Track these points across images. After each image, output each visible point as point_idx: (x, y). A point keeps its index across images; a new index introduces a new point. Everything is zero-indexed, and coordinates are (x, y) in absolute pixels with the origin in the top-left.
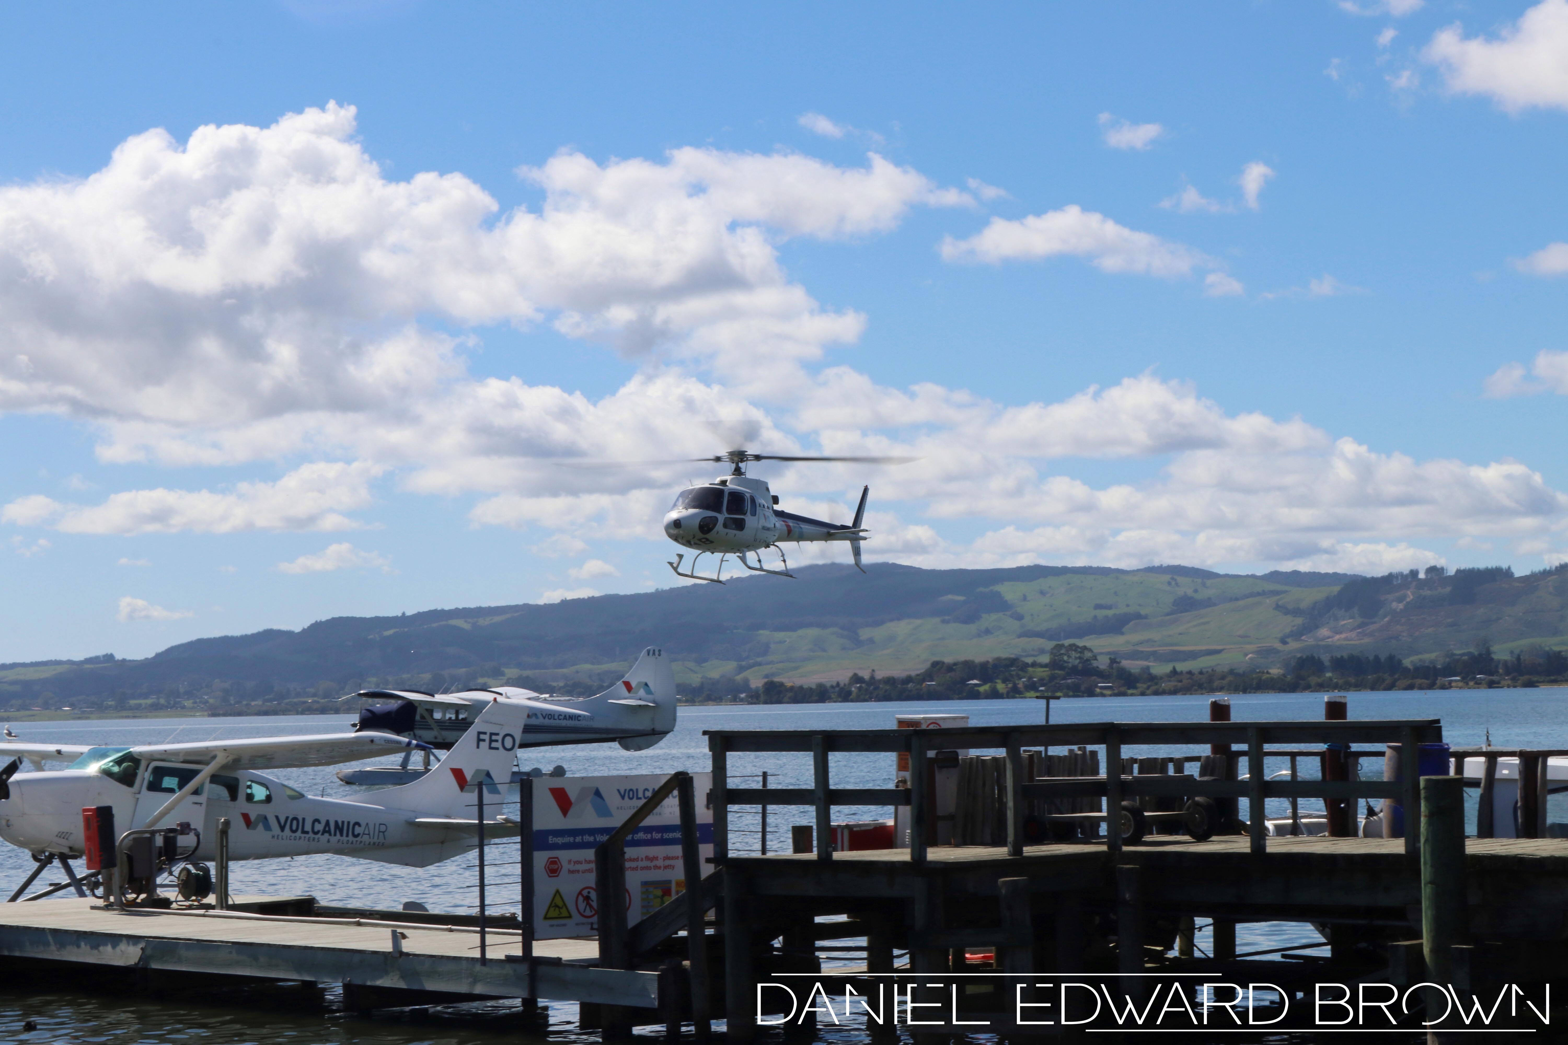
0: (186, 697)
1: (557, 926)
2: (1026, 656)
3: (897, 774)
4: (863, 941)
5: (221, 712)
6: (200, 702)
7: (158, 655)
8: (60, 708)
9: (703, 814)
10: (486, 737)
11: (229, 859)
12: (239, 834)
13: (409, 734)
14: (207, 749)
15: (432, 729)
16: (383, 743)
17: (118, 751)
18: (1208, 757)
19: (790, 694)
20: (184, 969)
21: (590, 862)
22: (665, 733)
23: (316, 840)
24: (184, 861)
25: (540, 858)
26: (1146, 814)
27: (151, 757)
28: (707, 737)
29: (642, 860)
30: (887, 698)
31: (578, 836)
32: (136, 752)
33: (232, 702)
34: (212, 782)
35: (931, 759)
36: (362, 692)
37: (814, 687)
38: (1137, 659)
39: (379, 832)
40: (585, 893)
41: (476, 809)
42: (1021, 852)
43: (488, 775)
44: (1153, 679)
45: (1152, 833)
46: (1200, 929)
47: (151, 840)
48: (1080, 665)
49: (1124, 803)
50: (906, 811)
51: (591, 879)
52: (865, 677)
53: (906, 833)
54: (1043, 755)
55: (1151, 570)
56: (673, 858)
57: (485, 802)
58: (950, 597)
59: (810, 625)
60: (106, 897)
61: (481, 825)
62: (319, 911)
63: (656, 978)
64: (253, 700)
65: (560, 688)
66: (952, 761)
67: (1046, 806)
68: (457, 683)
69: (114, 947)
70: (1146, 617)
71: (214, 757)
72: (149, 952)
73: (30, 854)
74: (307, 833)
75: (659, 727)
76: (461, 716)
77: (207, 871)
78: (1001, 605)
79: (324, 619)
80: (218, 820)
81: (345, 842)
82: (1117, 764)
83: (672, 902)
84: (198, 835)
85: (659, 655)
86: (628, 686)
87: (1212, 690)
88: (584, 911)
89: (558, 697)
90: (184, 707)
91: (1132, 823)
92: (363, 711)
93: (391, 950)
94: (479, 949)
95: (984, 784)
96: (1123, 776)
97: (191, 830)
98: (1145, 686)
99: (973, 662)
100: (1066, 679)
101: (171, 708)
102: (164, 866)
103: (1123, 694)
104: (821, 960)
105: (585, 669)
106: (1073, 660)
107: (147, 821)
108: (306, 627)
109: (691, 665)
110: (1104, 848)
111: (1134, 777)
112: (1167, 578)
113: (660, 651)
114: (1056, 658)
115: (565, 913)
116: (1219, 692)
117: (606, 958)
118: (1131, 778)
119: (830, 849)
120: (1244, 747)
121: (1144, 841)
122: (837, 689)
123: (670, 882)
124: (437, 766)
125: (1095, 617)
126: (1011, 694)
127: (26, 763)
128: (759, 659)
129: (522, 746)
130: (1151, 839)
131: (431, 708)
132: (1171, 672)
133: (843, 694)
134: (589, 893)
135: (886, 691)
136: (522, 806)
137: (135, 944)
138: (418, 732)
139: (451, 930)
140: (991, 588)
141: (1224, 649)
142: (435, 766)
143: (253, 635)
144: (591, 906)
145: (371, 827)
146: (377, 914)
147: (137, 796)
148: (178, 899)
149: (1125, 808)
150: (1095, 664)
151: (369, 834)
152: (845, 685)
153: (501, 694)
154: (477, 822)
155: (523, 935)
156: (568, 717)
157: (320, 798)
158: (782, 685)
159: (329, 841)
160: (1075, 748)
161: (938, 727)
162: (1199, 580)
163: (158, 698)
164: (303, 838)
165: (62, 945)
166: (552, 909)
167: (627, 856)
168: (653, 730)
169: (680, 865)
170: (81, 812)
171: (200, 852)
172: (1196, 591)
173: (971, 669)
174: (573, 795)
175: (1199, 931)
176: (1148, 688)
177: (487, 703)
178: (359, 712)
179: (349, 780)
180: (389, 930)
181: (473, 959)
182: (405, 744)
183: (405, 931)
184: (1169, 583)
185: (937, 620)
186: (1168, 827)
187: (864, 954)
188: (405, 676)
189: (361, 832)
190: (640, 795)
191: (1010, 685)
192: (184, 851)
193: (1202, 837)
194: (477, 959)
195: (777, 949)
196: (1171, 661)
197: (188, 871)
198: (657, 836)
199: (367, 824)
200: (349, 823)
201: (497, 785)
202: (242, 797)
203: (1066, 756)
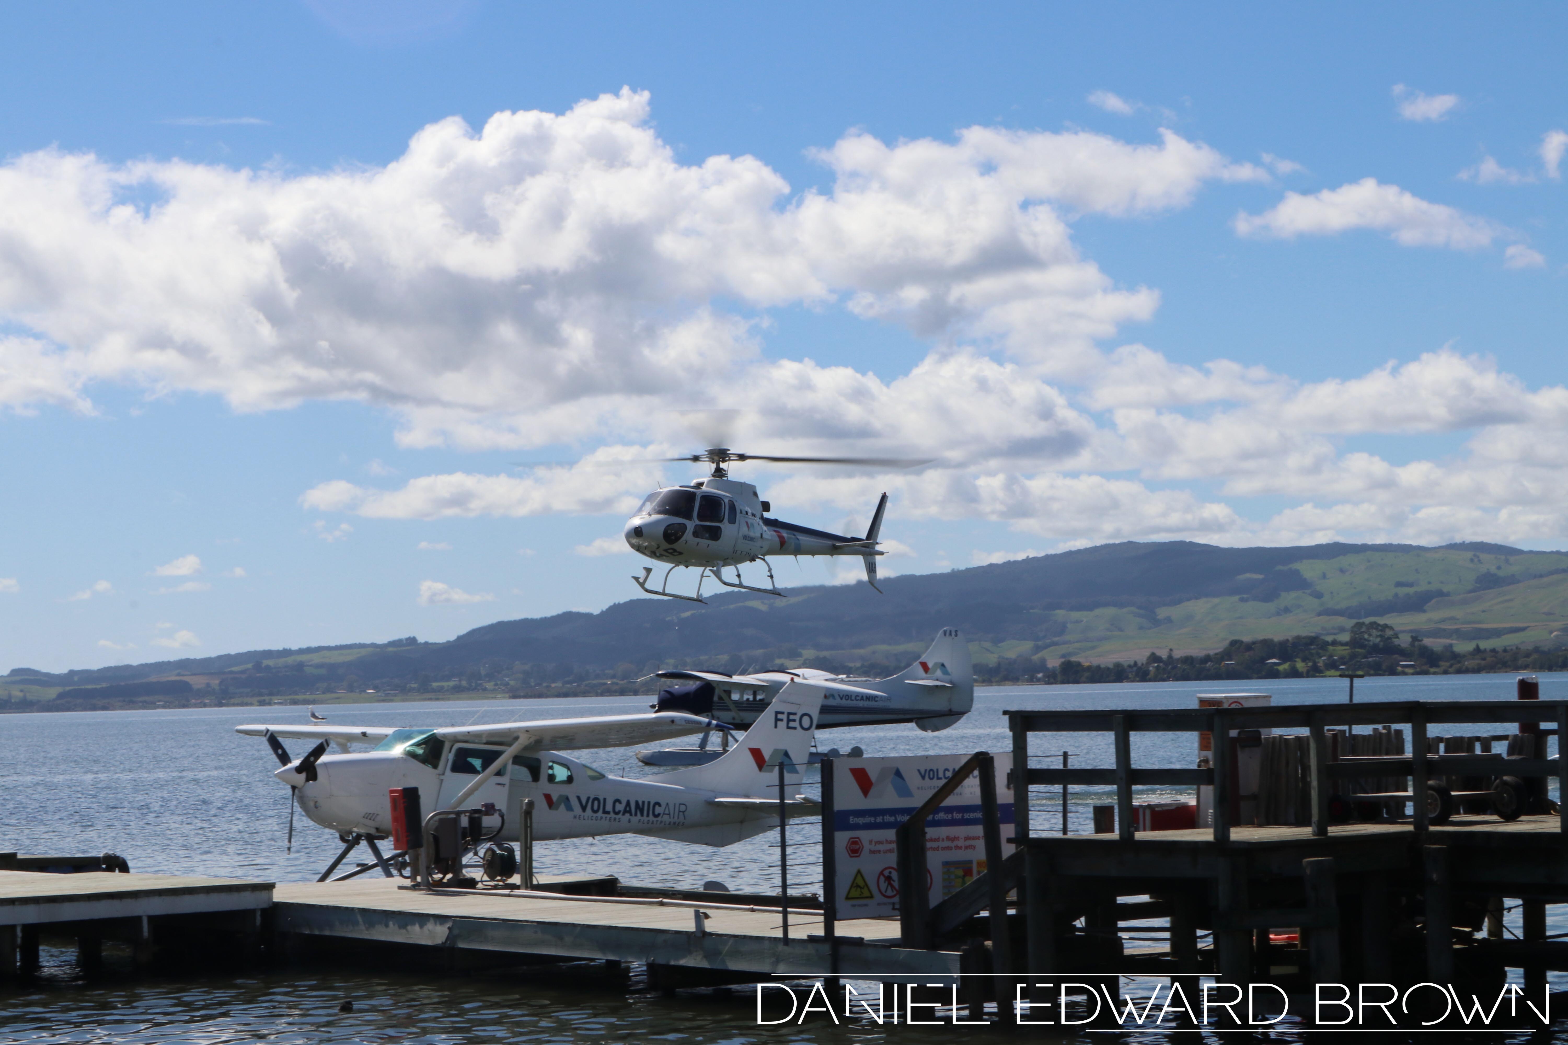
0: (487, 679)
1: (859, 906)
2: (1328, 634)
3: (1199, 753)
4: (1164, 922)
5: (522, 694)
6: (501, 684)
7: (459, 638)
8: (364, 691)
9: (1004, 794)
10: (784, 717)
11: (532, 839)
12: (542, 815)
13: (708, 715)
14: (510, 730)
15: (730, 710)
16: (684, 723)
17: (422, 733)
18: (1516, 736)
19: (1087, 674)
20: (490, 948)
21: (890, 842)
22: (961, 714)
23: (617, 820)
24: (489, 842)
25: (842, 838)
26: (1453, 793)
27: (455, 739)
28: (1007, 717)
29: (943, 840)
30: (1185, 677)
31: (879, 816)
32: (439, 734)
33: (533, 684)
34: (514, 763)
35: (1233, 738)
36: (660, 672)
37: (1111, 666)
38: (1440, 637)
39: (680, 812)
40: (886, 873)
41: (777, 789)
42: (1326, 832)
43: (786, 754)
44: (1455, 657)
45: (1459, 813)
46: (1509, 909)
47: (456, 821)
48: (1382, 644)
49: (1430, 782)
50: (1208, 791)
51: (892, 860)
52: (1163, 657)
53: (1208, 812)
54: (1347, 735)
55: (1453, 547)
56: (974, 838)
57: (786, 782)
58: (1248, 575)
59: (1106, 605)
60: (413, 877)
61: (782, 804)
62: (623, 891)
63: (958, 958)
64: (553, 682)
65: (857, 669)
66: (1255, 740)
67: (1350, 786)
68: (754, 664)
69: (421, 927)
70: (1448, 594)
71: (517, 738)
72: (456, 932)
73: (337, 835)
74: (608, 813)
75: (956, 707)
76: (759, 697)
77: (511, 851)
78: (1301, 583)
79: (622, 602)
80: (522, 801)
81: (645, 822)
82: (1423, 743)
83: (974, 883)
84: (502, 816)
85: (956, 635)
86: (925, 666)
87: (1517, 668)
88: (886, 891)
89: (854, 677)
90: (485, 689)
91: (1439, 802)
92: (662, 693)
93: (694, 930)
94: (782, 929)
95: (1287, 763)
96: (1429, 756)
97: (495, 810)
98: (1448, 664)
99: (1272, 640)
100: (1368, 658)
101: (473, 690)
102: (469, 847)
103: (1425, 673)
104: (1124, 941)
105: (881, 650)
106: (1374, 638)
107: (452, 802)
108: (604, 610)
109: (988, 645)
110: (1410, 828)
111: (1441, 756)
112: (1469, 555)
113: (956, 631)
114: (1357, 636)
115: (866, 893)
116: (1524, 670)
117: (908, 938)
118: (1437, 757)
119: (1132, 829)
120: (1553, 726)
121: (1452, 821)
122: (1135, 669)
123: (971, 862)
124: (735, 746)
125: (1396, 595)
126: (1311, 673)
127: (333, 744)
128: (1056, 639)
129: (820, 727)
130: (1458, 819)
131: (729, 689)
132: (1474, 650)
133: (1140, 674)
134: (890, 873)
135: (1184, 670)
136: (823, 786)
137: (441, 924)
138: (716, 713)
139: (753, 910)
140: (1290, 566)
141: (1528, 627)
142: (733, 747)
143: (553, 618)
144: (892, 887)
145: (671, 807)
146: (679, 894)
147: (442, 777)
148: (483, 879)
149: (1431, 788)
150: (1396, 641)
151: (669, 814)
152: (1143, 664)
153: (798, 676)
154: (778, 801)
155: (825, 915)
156: (865, 698)
157: (620, 779)
158: (1079, 664)
159: (629, 821)
160: (1380, 727)
161: (1240, 707)
162: (1503, 557)
163: (460, 681)
164: (604, 818)
165: (371, 924)
166: (853, 890)
167: (928, 836)
168: (950, 710)
169: (981, 844)
170: (388, 793)
171: (504, 832)
172: (1499, 568)
173: (1269, 648)
174: (873, 775)
175: (1508, 912)
176: (1451, 666)
177: (784, 683)
178: (658, 693)
179: (649, 761)
180: (692, 910)
181: (775, 939)
182: (706, 724)
183: (708, 911)
184: (1472, 560)
185: (1236, 598)
186: (1476, 806)
187: (1167, 935)
188: (702, 658)
189: (662, 812)
190: (941, 775)
191: (1310, 664)
192: (488, 831)
193: (1510, 817)
194: (779, 939)
195: (1080, 930)
196: (1474, 639)
197: (493, 852)
198: (957, 816)
199: (667, 804)
200: (649, 803)
201: (796, 766)
202: (543, 778)
203: (1370, 735)
